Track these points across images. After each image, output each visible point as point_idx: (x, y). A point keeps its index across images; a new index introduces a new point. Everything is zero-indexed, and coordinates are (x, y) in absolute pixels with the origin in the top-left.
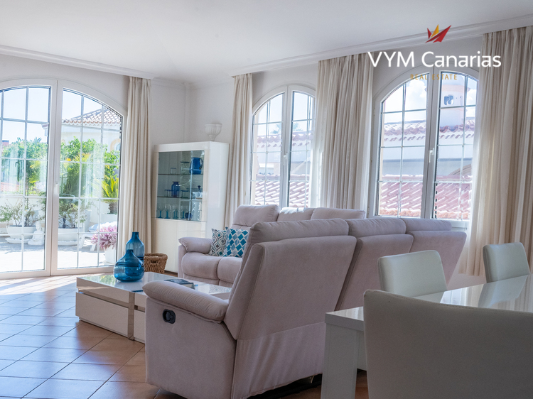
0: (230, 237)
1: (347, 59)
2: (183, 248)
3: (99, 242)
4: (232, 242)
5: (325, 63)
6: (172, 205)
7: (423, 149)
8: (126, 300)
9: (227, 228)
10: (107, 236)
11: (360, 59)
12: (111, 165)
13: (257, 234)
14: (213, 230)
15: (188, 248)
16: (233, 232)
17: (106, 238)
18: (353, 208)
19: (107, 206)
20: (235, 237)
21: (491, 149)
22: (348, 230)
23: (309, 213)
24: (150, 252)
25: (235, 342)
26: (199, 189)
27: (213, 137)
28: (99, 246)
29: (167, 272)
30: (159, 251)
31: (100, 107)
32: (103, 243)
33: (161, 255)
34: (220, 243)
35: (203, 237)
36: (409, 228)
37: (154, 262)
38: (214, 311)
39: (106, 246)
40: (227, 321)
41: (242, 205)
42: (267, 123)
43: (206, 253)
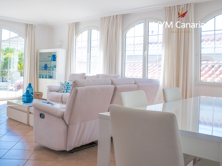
0: (67, 85)
1: (112, 17)
2: (49, 90)
3: (16, 87)
4: (68, 87)
5: (103, 19)
6: (44, 73)
7: (142, 51)
8: (26, 110)
9: (66, 82)
10: (19, 85)
11: (116, 17)
12: (21, 57)
13: (75, 84)
14: (60, 83)
15: (51, 90)
16: (68, 83)
17: (19, 86)
18: (115, 74)
19: (20, 73)
20: (69, 86)
21: (169, 51)
22: (111, 83)
23: (98, 76)
24: (36, 91)
25: (68, 126)
26: (55, 67)
27: (60, 47)
28: (16, 89)
29: (43, 99)
30: (40, 91)
31: (17, 35)
32: (18, 88)
33: (40, 93)
34: (63, 88)
35: (57, 85)
36: (136, 82)
37: (38, 95)
38: (59, 114)
39: (19, 89)
40: (64, 118)
41: (72, 73)
42: (82, 41)
43: (58, 92)
